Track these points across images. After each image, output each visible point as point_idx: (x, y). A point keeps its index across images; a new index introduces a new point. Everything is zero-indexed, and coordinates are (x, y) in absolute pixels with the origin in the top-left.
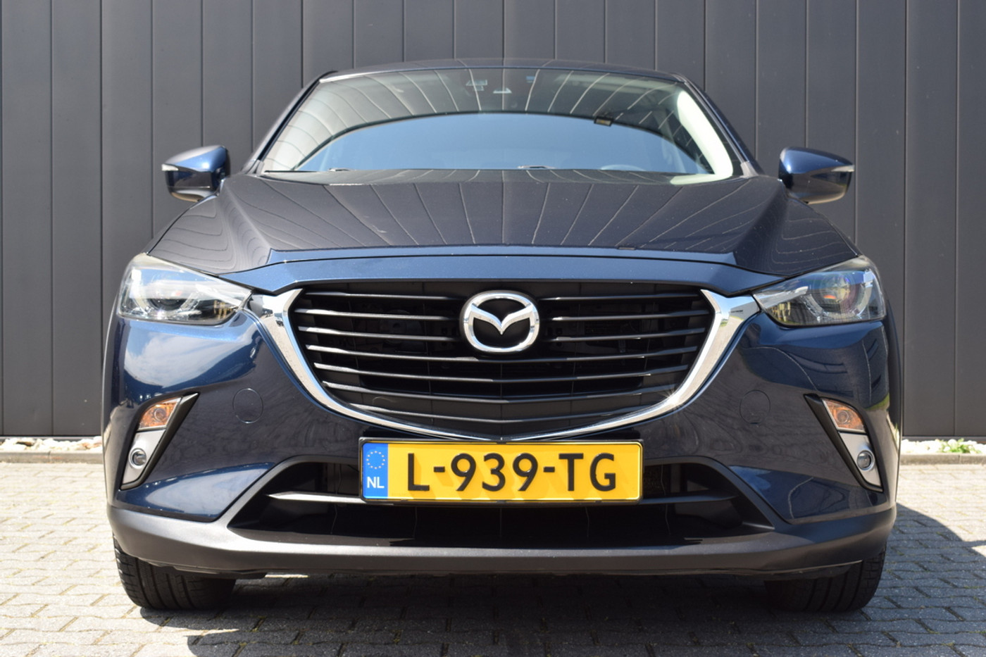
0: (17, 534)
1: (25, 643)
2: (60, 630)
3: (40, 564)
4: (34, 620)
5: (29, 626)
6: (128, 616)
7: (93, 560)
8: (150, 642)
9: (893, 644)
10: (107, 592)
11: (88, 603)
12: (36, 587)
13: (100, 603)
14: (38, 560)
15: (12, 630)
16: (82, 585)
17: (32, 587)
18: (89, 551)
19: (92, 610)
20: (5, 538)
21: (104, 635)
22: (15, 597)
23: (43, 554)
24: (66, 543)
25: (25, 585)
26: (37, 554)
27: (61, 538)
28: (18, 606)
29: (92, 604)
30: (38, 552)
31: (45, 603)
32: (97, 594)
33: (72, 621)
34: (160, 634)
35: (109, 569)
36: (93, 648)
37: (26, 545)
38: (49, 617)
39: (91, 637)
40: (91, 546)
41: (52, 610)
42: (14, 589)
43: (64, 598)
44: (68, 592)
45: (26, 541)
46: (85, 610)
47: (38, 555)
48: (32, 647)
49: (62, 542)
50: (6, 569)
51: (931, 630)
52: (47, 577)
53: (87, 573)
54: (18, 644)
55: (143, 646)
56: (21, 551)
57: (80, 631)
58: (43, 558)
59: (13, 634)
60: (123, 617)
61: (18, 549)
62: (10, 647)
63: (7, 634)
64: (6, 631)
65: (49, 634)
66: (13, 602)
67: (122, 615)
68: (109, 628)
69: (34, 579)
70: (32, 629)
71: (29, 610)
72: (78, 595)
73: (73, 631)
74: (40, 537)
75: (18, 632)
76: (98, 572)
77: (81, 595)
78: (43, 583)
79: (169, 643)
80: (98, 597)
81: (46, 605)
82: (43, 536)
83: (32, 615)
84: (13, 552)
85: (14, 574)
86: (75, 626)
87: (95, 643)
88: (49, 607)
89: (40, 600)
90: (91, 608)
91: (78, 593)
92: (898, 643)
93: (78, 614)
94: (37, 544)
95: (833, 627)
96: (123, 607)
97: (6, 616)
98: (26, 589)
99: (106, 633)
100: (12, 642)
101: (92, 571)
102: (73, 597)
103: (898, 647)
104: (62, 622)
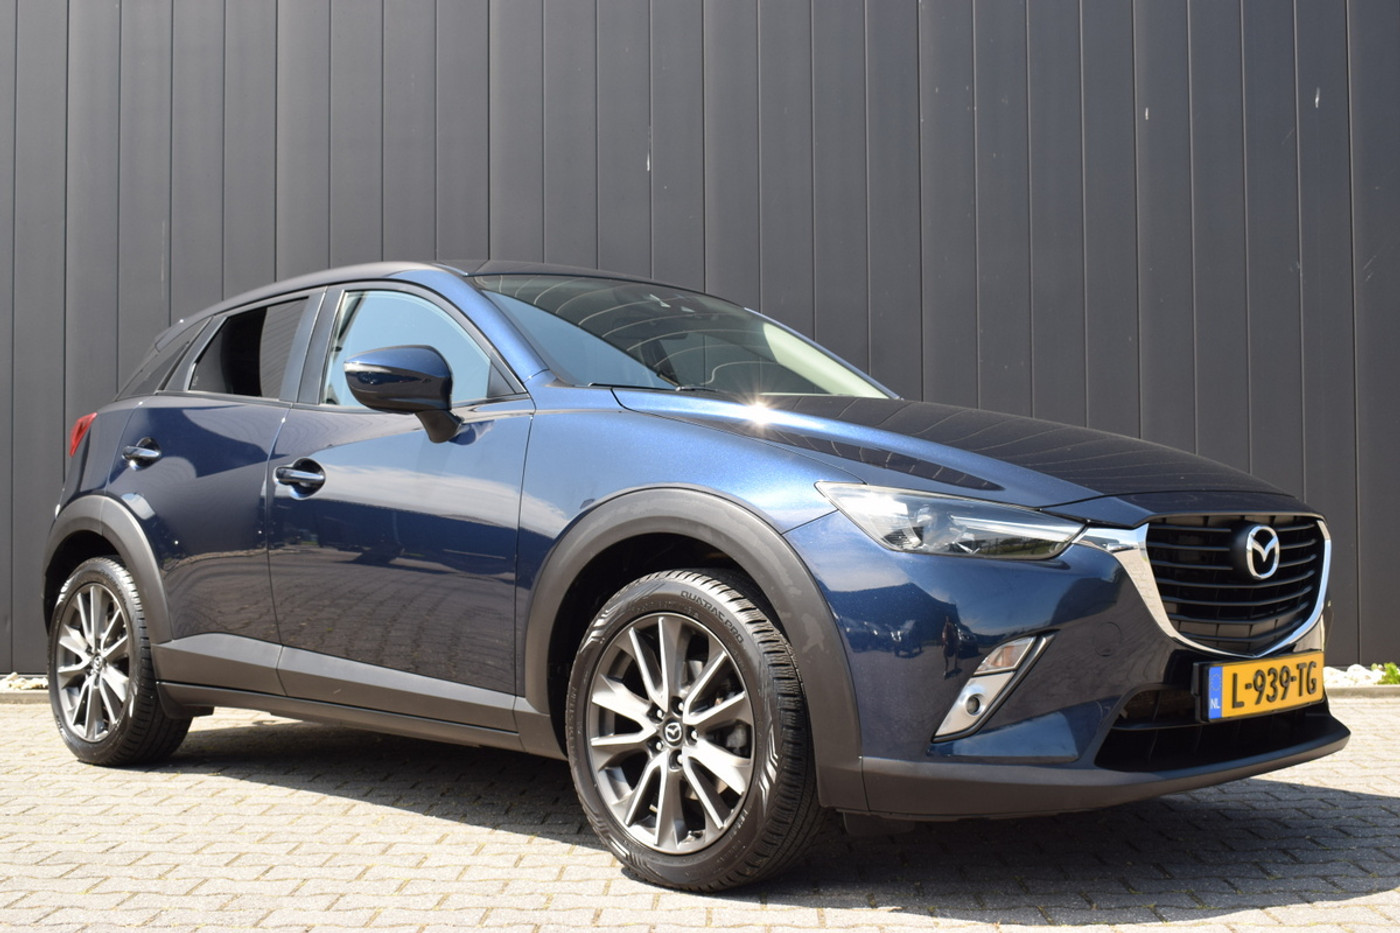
0: (165, 784)
1: (146, 908)
2: (187, 894)
3: (180, 819)
4: (160, 882)
5: (154, 889)
6: (262, 878)
7: (238, 814)
8: (280, 907)
10: (246, 851)
11: (222, 864)
12: (171, 844)
13: (236, 863)
14: (180, 814)
15: (135, 894)
16: (221, 842)
17: (167, 845)
18: (236, 804)
19: (225, 871)
20: (149, 789)
21: (232, 899)
22: (145, 856)
23: (186, 807)
24: (213, 795)
25: (160, 843)
26: (180, 807)
27: (209, 789)
28: (148, 866)
29: (227, 865)
30: (181, 804)
31: (176, 863)
32: (234, 853)
33: (201, 884)
34: (292, 899)
35: (253, 824)
36: (218, 915)
37: (170, 797)
38: (178, 879)
39: (217, 902)
40: (240, 799)
41: (182, 871)
42: (146, 847)
43: (198, 858)
44: (204, 851)
45: (171, 793)
46: (217, 872)
47: (181, 808)
48: (152, 913)
49: (210, 793)
50: (144, 824)
51: (1133, 889)
52: (185, 834)
53: (229, 829)
54: (137, 909)
55: (271, 912)
56: (164, 803)
57: (208, 895)
58: (185, 811)
59: (136, 898)
60: (257, 879)
61: (161, 801)
62: (129, 913)
63: (129, 898)
64: (128, 895)
65: (174, 898)
66: (143, 862)
67: (256, 876)
68: (240, 891)
69: (170, 836)
70: (157, 893)
71: (157, 871)
72: (213, 854)
73: (201, 895)
74: (187, 789)
75: (141, 895)
76: (241, 828)
77: (217, 854)
78: (178, 841)
79: (300, 909)
80: (234, 856)
81: (177, 865)
82: (191, 787)
83: (160, 877)
84: (156, 805)
85: (152, 830)
86: (204, 890)
87: (221, 909)
88: (179, 868)
89: (172, 860)
90: (224, 868)
91: (214, 851)
93: (209, 876)
94: (183, 796)
95: (1027, 888)
96: (259, 868)
97: (131, 877)
98: (158, 847)
99: (236, 896)
100: (133, 907)
101: (235, 827)
102: (207, 856)
104: (189, 885)
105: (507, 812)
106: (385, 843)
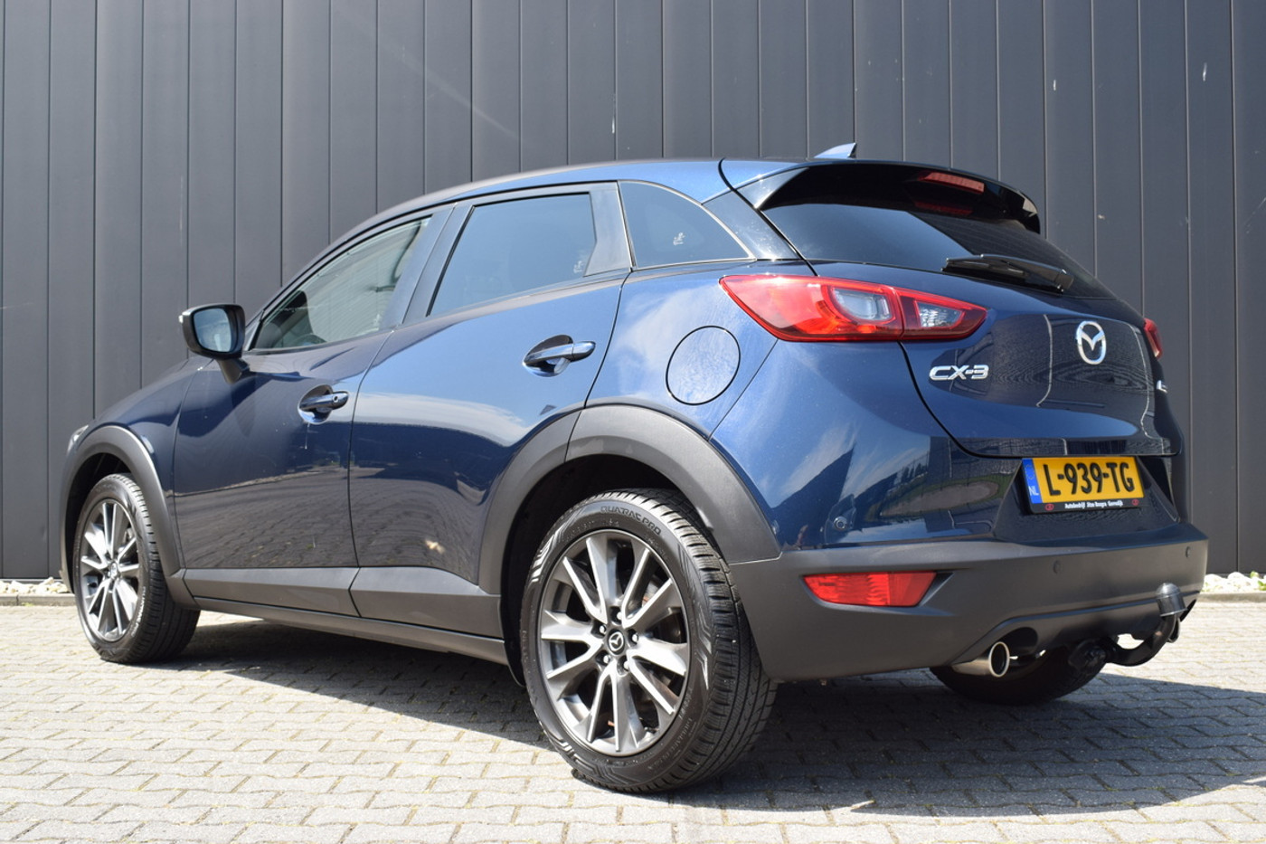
0: (196, 683)
1: (197, 806)
2: (233, 791)
3: (216, 716)
4: (207, 780)
5: (202, 786)
6: (300, 775)
7: (268, 712)
8: (322, 805)
9: (1073, 803)
10: (281, 748)
11: (261, 761)
12: (211, 741)
13: (274, 761)
14: (215, 712)
15: (184, 791)
16: (256, 739)
17: (207, 742)
18: (264, 701)
19: (264, 768)
20: (184, 687)
21: (276, 797)
22: (189, 753)
23: (219, 704)
24: (242, 693)
25: (200, 740)
26: (214, 704)
27: (238, 687)
28: (192, 763)
29: (266, 762)
30: (215, 702)
31: (219, 760)
32: (270, 750)
33: (244, 781)
34: (331, 796)
35: (283, 721)
36: (265, 812)
37: (203, 695)
38: (222, 776)
39: (262, 799)
40: (267, 697)
41: (225, 768)
42: (189, 745)
43: (238, 755)
44: (243, 748)
45: (204, 691)
46: (257, 769)
47: (215, 706)
48: (203, 810)
49: (239, 691)
50: (183, 721)
51: (1109, 786)
52: (223, 731)
53: (262, 726)
54: (189, 806)
55: (314, 810)
56: (198, 701)
57: (252, 792)
58: (219, 709)
59: (186, 795)
60: (295, 777)
61: (196, 699)
62: (181, 811)
63: (179, 796)
64: (178, 792)
65: (221, 796)
66: (187, 759)
67: (294, 774)
68: (281, 788)
69: (209, 733)
70: (204, 790)
71: (202, 768)
72: (251, 751)
73: (245, 792)
74: (218, 687)
75: (190, 792)
76: (273, 725)
77: (255, 751)
78: (217, 738)
79: (340, 807)
80: (271, 753)
81: (220, 763)
82: (221, 685)
83: (205, 774)
84: (192, 702)
85: (191, 727)
86: (248, 787)
87: (266, 806)
88: (222, 765)
89: (214, 757)
90: (264, 766)
91: (252, 749)
92: (1079, 802)
93: (251, 773)
94: (215, 693)
95: (1010, 785)
96: (296, 765)
97: (178, 774)
98: (200, 744)
99: (278, 794)
100: (184, 804)
101: (267, 724)
102: (246, 753)
103: (1079, 807)
104: (234, 783)
105: (513, 710)
106: (408, 740)
